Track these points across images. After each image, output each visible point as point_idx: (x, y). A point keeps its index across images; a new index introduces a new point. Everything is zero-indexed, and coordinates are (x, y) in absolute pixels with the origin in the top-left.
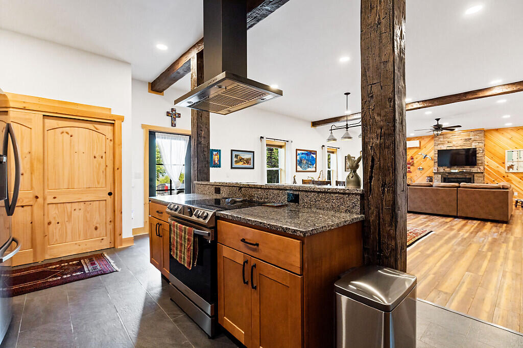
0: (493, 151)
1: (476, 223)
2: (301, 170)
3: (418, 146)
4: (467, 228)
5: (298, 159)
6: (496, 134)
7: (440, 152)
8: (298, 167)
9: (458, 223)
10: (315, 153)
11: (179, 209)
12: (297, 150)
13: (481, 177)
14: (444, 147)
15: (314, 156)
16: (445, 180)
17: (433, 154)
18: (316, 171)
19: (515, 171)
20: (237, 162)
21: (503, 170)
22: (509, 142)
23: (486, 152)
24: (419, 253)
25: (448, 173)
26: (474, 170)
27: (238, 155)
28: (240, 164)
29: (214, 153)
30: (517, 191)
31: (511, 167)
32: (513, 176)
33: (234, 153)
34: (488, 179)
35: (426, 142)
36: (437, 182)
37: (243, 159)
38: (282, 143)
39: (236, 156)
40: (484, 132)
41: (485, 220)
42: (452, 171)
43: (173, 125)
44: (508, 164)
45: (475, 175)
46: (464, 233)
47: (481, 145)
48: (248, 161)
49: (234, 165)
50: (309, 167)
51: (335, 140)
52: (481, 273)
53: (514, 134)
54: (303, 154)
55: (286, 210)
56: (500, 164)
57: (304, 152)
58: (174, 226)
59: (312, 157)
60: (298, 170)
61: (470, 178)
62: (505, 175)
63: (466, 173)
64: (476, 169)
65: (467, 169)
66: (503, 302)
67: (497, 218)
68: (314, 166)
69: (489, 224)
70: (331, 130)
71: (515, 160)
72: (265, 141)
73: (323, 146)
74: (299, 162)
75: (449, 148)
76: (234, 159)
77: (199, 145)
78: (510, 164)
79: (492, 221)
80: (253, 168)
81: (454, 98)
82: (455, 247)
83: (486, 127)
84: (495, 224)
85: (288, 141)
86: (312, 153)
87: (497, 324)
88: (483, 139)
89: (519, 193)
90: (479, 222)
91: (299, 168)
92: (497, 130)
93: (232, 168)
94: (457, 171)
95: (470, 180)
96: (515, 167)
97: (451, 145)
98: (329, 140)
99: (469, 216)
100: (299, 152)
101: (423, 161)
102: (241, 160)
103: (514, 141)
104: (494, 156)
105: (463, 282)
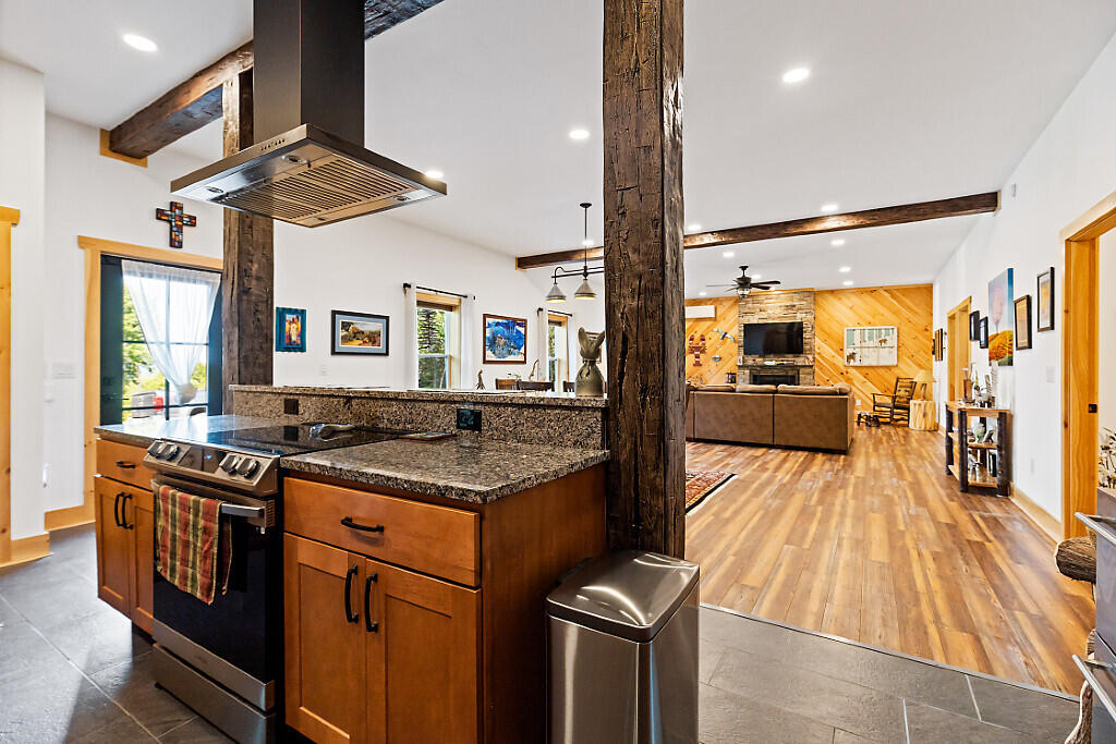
0: (827, 329)
1: (802, 455)
2: (494, 359)
3: (713, 316)
4: (787, 465)
5: (487, 335)
6: (830, 298)
7: (748, 328)
8: (488, 352)
9: (775, 456)
10: (523, 323)
11: (182, 454)
12: (485, 316)
13: (808, 374)
14: (754, 320)
15: (522, 330)
16: (755, 379)
17: (736, 332)
18: (525, 362)
19: (857, 363)
20: (345, 339)
21: (841, 362)
22: (850, 313)
23: (817, 330)
24: (712, 517)
25: (761, 367)
26: (800, 361)
27: (349, 324)
28: (355, 345)
29: (289, 317)
30: (860, 398)
31: (852, 356)
32: (854, 371)
33: (340, 319)
34: (820, 377)
35: (727, 307)
36: (744, 385)
37: (363, 333)
38: (453, 301)
39: (345, 326)
40: (813, 295)
41: (815, 450)
42: (767, 363)
43: (175, 243)
44: (848, 352)
45: (802, 370)
46: (783, 476)
47: (810, 317)
48: (373, 338)
49: (340, 346)
50: (510, 353)
51: (562, 297)
52: (806, 546)
53: (855, 300)
54: (498, 324)
55: (452, 446)
56: (836, 352)
57: (500, 321)
58: (165, 498)
59: (518, 332)
60: (487, 359)
61: (793, 377)
62: (844, 371)
63: (787, 366)
64: (802, 359)
65: (789, 359)
66: (838, 591)
67: (832, 446)
68: (522, 350)
69: (820, 457)
70: (555, 277)
71: (858, 344)
72: (414, 295)
73: (540, 309)
74: (490, 343)
75: (761, 322)
76: (340, 333)
77: (245, 297)
78: (851, 351)
79: (826, 451)
80: (387, 354)
81: (769, 232)
82: (770, 501)
83: (817, 286)
84: (829, 456)
85: (466, 297)
86: (518, 324)
87: (828, 632)
88: (813, 307)
89: (863, 401)
90: (806, 453)
91: (490, 356)
92: (832, 292)
93: (334, 352)
94: (773, 363)
95: (793, 380)
96: (857, 357)
97: (764, 315)
98: (550, 297)
99: (790, 444)
100: (488, 320)
101: (721, 345)
102: (357, 334)
103: (855, 312)
104: (829, 337)
105: (780, 565)
